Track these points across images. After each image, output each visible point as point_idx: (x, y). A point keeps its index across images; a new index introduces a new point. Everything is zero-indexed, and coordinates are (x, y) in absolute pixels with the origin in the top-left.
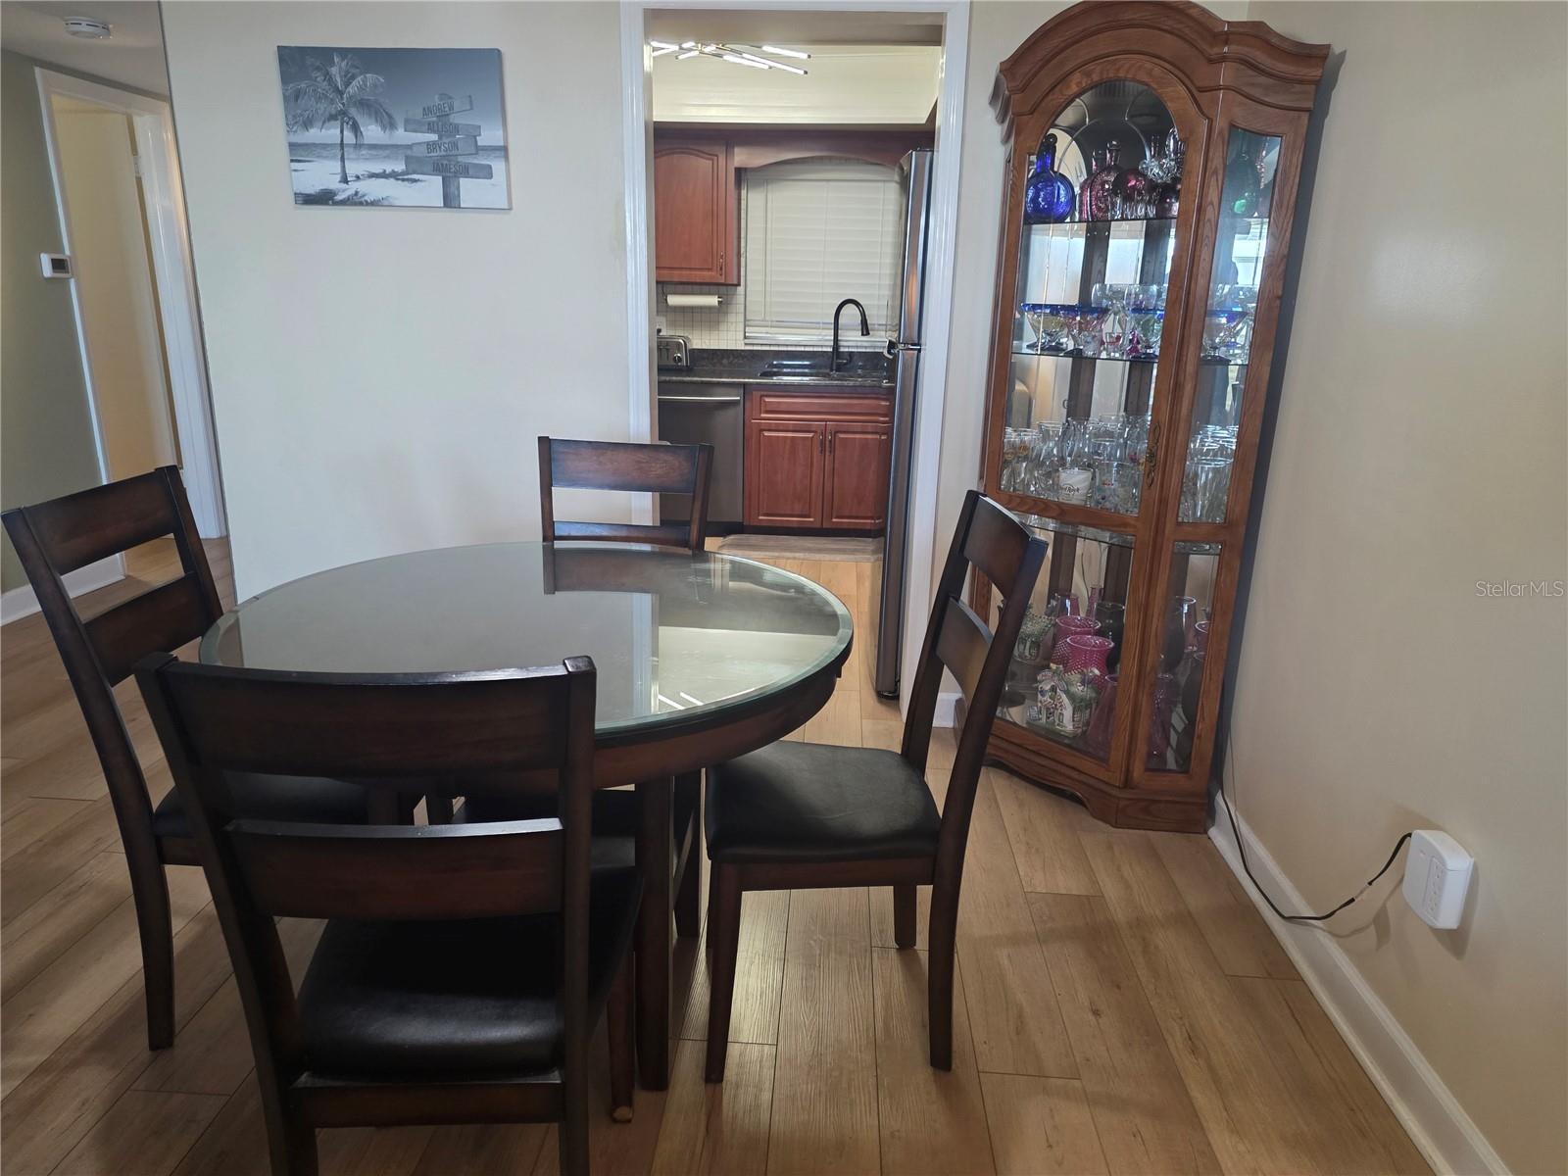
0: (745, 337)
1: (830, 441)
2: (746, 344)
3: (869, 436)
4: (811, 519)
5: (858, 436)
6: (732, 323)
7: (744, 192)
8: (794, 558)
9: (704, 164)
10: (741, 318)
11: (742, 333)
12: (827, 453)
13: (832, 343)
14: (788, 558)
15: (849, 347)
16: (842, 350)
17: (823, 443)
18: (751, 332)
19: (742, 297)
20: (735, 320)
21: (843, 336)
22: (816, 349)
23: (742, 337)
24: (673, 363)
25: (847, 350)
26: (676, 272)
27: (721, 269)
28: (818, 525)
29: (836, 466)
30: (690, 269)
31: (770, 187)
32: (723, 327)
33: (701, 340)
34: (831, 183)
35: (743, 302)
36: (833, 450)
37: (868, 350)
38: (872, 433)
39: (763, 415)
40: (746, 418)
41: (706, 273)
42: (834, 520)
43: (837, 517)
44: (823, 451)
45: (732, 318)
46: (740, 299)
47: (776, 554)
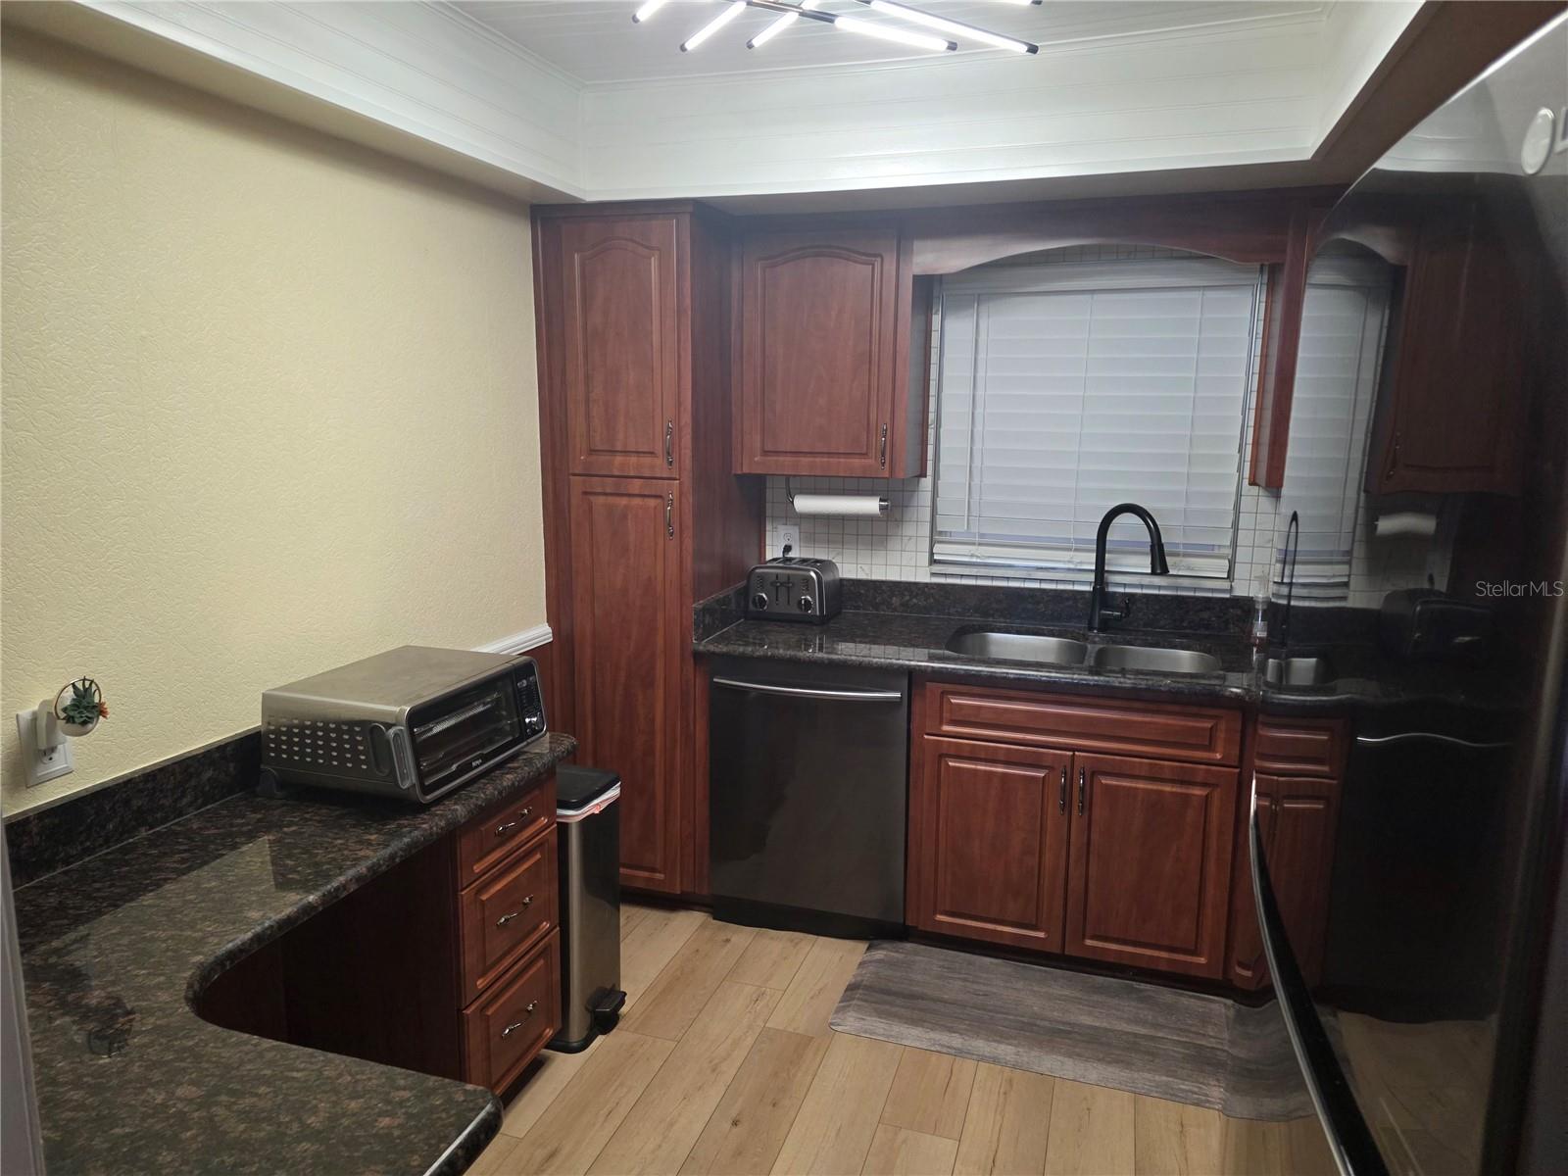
0: (933, 562)
1: (1082, 789)
2: (933, 574)
3: (1167, 788)
4: (1041, 935)
5: (1141, 785)
6: (910, 538)
7: (936, 319)
8: (995, 1060)
9: (858, 272)
10: (926, 530)
11: (927, 555)
12: (1075, 812)
13: (1092, 577)
14: (982, 1058)
15: (1125, 585)
16: (1112, 589)
17: (1066, 791)
18: (942, 551)
19: (929, 496)
20: (917, 531)
21: (1113, 562)
22: (1061, 587)
23: (927, 563)
24: (798, 612)
25: (1121, 590)
26: (805, 460)
27: (883, 455)
28: (1056, 950)
29: (1095, 836)
30: (830, 454)
31: (984, 308)
32: (894, 543)
33: (854, 566)
34: (1096, 297)
35: (929, 503)
36: (1087, 806)
37: (1162, 592)
38: (1172, 781)
39: (946, 728)
40: (914, 732)
41: (856, 462)
42: (1089, 942)
43: (1093, 937)
44: (1066, 806)
45: (909, 530)
46: (925, 498)
47: (956, 1041)
